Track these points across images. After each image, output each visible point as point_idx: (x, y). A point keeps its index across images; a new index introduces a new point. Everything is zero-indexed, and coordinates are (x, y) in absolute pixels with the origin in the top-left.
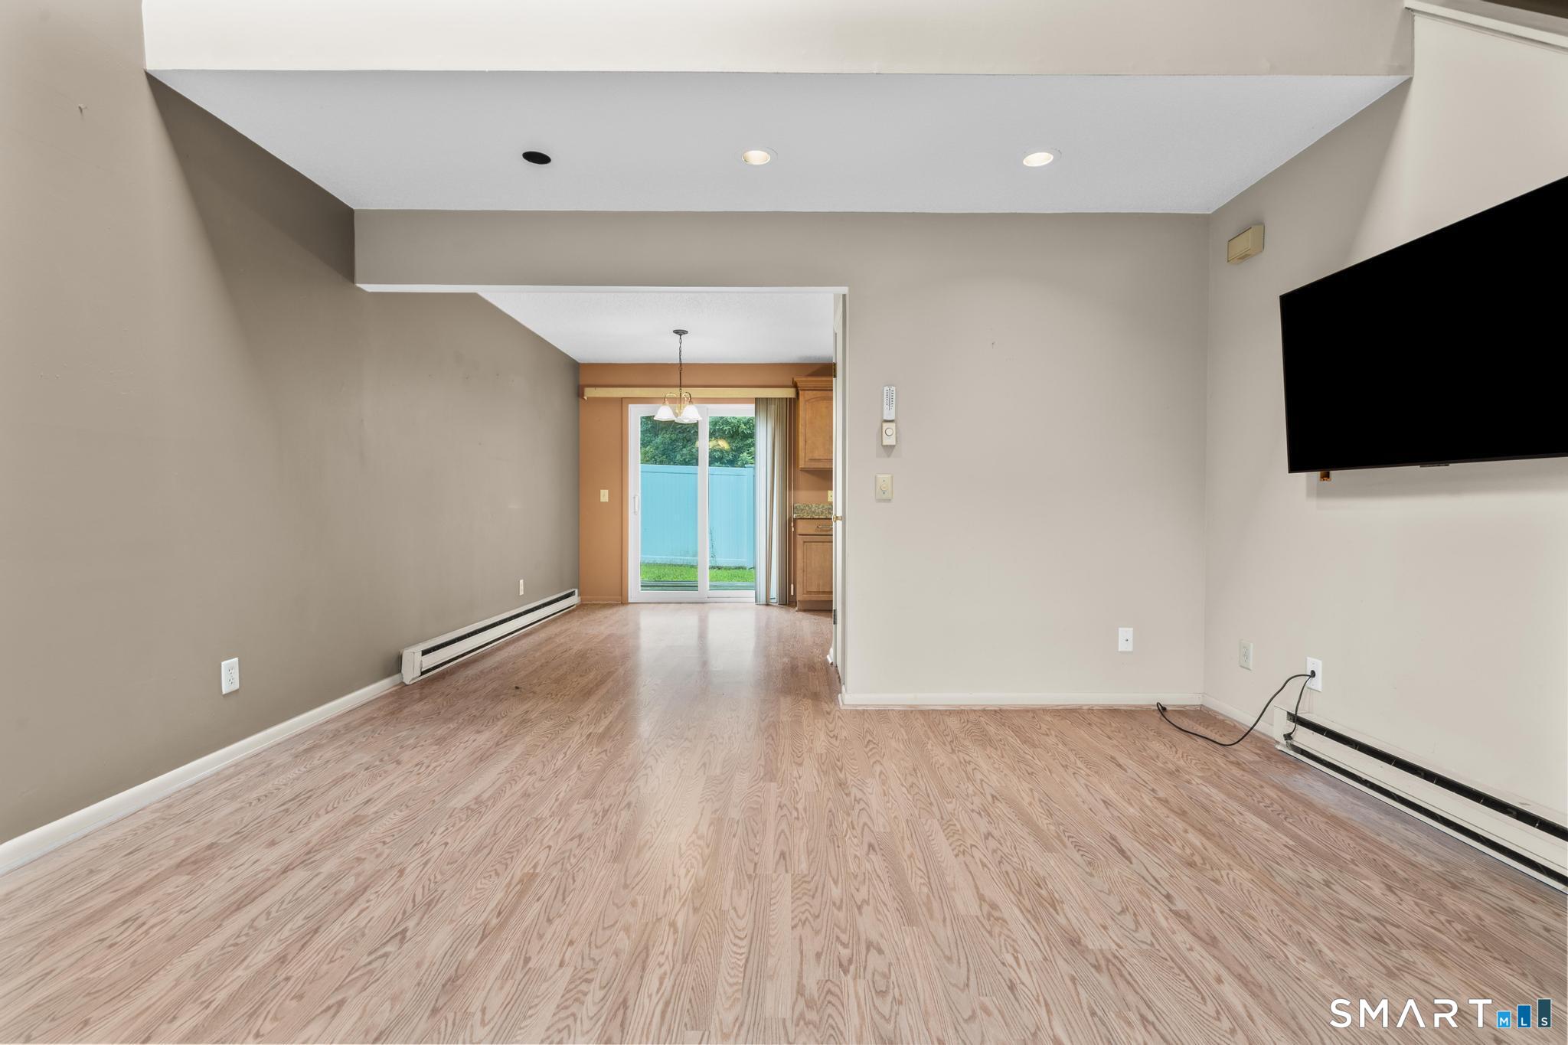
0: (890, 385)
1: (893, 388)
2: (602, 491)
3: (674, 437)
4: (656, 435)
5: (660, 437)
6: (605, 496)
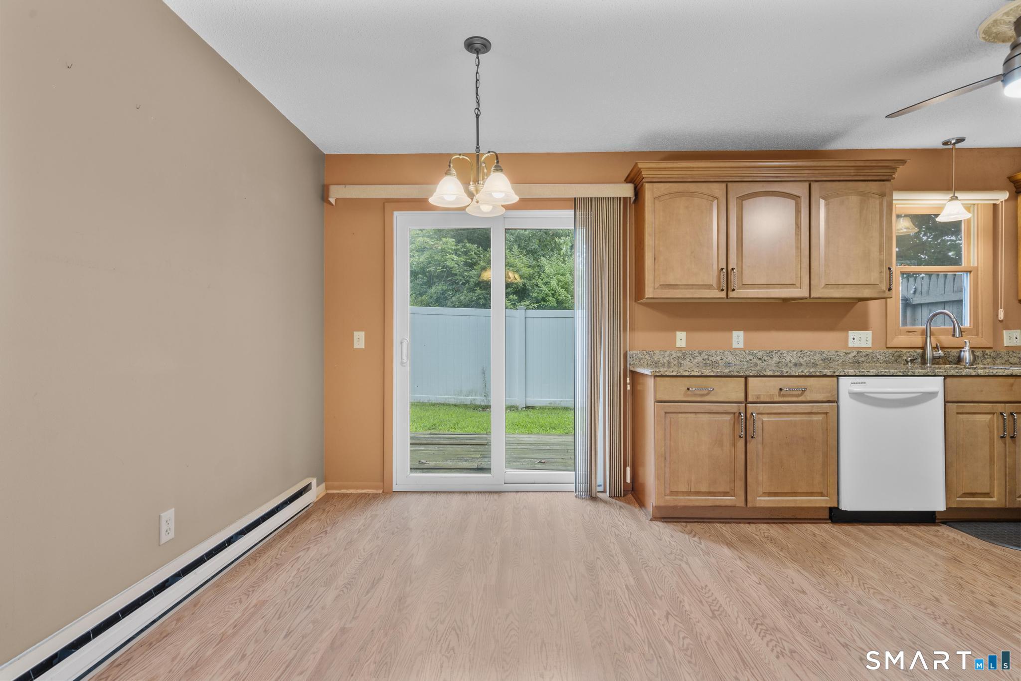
2: (356, 334)
3: (445, 288)
4: (430, 287)
5: (434, 288)
6: (360, 339)
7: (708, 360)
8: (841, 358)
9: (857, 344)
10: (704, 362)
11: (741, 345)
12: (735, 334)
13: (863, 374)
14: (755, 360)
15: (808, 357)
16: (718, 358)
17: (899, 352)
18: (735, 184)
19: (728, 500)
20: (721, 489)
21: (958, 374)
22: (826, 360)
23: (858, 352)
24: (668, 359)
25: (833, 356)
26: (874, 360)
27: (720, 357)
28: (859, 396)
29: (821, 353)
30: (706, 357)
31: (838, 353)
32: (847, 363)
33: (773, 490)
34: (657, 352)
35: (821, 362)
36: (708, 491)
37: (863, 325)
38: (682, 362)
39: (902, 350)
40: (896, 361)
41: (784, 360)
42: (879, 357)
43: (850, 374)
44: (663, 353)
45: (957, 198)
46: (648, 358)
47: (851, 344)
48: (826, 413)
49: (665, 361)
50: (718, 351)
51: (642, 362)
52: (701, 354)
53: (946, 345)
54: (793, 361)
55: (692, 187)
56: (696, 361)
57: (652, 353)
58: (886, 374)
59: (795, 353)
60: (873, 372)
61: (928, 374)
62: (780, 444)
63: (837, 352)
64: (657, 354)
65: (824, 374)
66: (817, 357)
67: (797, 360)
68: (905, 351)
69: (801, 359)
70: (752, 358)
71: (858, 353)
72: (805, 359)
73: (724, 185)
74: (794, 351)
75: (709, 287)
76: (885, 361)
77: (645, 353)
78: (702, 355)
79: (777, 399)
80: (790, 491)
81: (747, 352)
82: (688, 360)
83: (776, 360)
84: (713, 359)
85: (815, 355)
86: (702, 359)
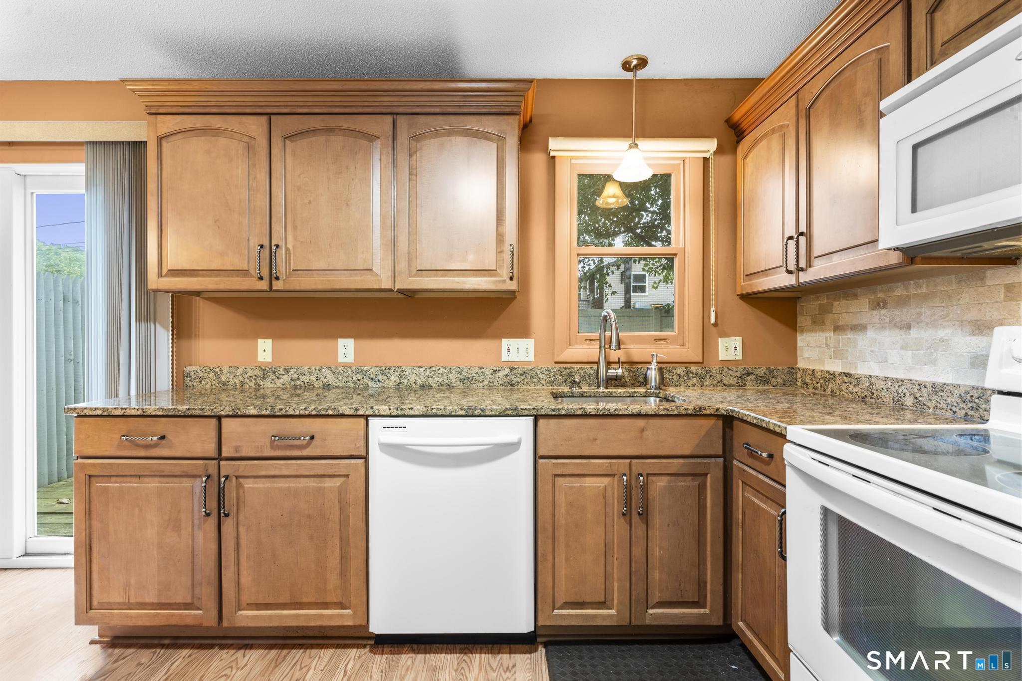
7: (298, 379)
8: (488, 377)
9: (514, 357)
10: (293, 383)
11: (350, 359)
12: (342, 342)
13: (403, 413)
14: (365, 380)
15: (440, 376)
16: (313, 378)
17: (568, 369)
18: (279, 117)
19: (191, 615)
20: (179, 599)
21: (554, 413)
22: (466, 381)
23: (511, 369)
24: (241, 378)
25: (476, 375)
26: (534, 380)
27: (316, 375)
28: (395, 450)
29: (459, 371)
30: (296, 376)
31: (483, 370)
32: (495, 384)
33: (261, 601)
34: (225, 369)
35: (458, 383)
36: (157, 602)
37: (523, 331)
38: (262, 383)
39: (573, 365)
40: (565, 382)
41: (406, 381)
42: (540, 376)
43: (382, 413)
44: (234, 371)
45: (636, 146)
46: (212, 378)
47: (505, 358)
48: (347, 476)
49: (237, 382)
50: (313, 368)
51: (203, 382)
52: (288, 372)
53: (636, 359)
54: (419, 382)
55: (216, 122)
56: (281, 381)
57: (217, 369)
58: (439, 413)
59: (422, 370)
60: (419, 408)
61: (507, 412)
62: (272, 526)
63: (481, 368)
64: (224, 372)
65: (341, 412)
66: (453, 376)
67: (424, 380)
68: (579, 366)
69: (430, 379)
70: (360, 377)
71: (511, 371)
72: (437, 379)
73: (264, 119)
74: (421, 367)
75: (245, 273)
76: (550, 382)
77: (209, 370)
78: (290, 374)
79: (268, 453)
80: (289, 602)
81: (354, 369)
82: (269, 380)
83: (395, 380)
84: (305, 378)
85: (451, 373)
86: (289, 379)
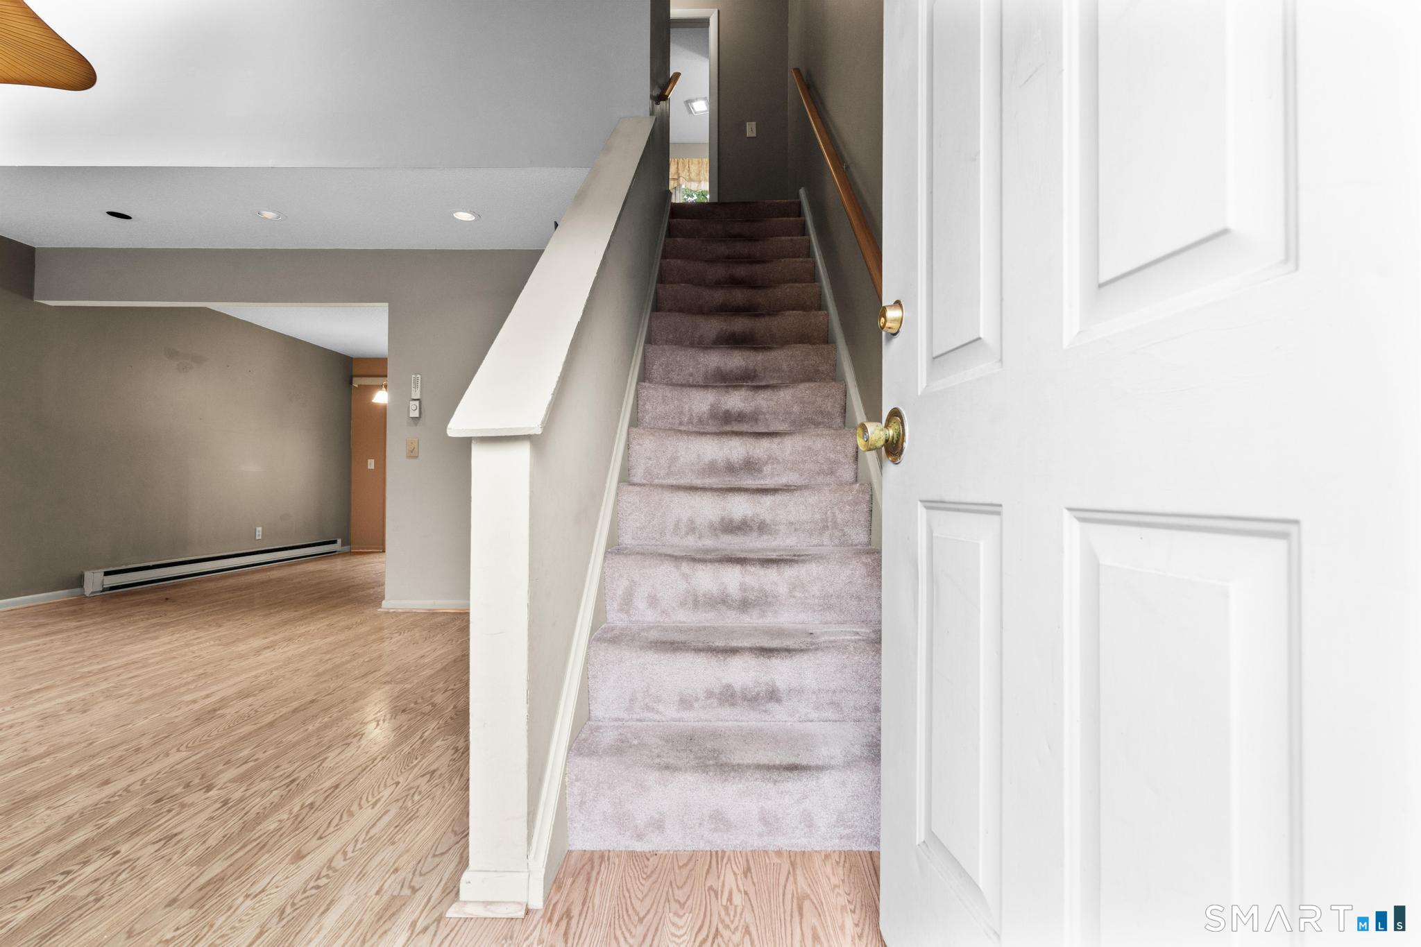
0: (416, 374)
1: (419, 376)
2: (369, 461)
6: (371, 464)
